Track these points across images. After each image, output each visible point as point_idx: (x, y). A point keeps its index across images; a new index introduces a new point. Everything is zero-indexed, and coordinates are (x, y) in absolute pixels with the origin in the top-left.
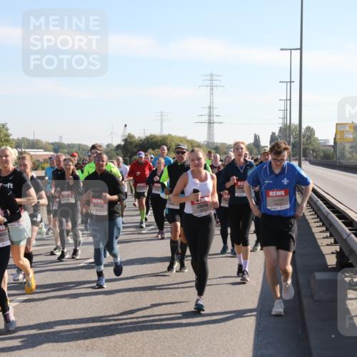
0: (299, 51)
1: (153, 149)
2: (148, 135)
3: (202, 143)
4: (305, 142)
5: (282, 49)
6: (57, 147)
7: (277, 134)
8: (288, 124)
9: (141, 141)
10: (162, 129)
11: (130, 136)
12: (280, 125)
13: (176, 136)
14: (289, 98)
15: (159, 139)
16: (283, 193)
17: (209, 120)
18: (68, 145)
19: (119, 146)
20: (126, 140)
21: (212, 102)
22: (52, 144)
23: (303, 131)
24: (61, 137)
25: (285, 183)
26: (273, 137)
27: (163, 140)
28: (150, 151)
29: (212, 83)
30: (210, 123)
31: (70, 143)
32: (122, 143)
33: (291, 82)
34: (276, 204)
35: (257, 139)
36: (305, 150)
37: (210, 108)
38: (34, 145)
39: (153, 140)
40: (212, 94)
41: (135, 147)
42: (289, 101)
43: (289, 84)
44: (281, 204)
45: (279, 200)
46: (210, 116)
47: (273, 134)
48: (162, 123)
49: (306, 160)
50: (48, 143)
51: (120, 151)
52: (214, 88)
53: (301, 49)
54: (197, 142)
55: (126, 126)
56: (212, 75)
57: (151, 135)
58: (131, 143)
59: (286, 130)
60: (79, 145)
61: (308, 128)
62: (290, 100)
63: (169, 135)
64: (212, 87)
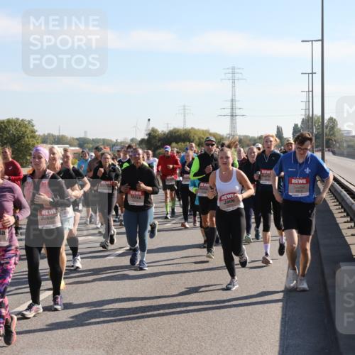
0: (320, 42)
1: (177, 143)
2: (172, 129)
3: (225, 135)
4: (328, 133)
5: (303, 41)
6: (82, 143)
7: (299, 126)
8: (311, 115)
9: (164, 134)
10: (184, 122)
11: (154, 130)
12: (303, 117)
13: (199, 130)
14: (311, 89)
15: (183, 132)
16: (304, 181)
17: (232, 113)
18: (93, 140)
19: (142, 141)
20: (149, 134)
21: (234, 95)
22: (77, 139)
23: (325, 122)
24: (86, 132)
25: (307, 172)
26: (296, 129)
27: (186, 133)
28: (174, 144)
29: (234, 76)
30: (233, 116)
31: (94, 138)
32: (146, 137)
33: (312, 73)
34: (298, 191)
35: (279, 134)
36: (328, 141)
37: (232, 100)
38: (59, 140)
39: (177, 134)
40: (233, 87)
41: (159, 141)
42: (311, 93)
43: (311, 75)
44: (302, 192)
45: (301, 187)
46: (232, 108)
47: (296, 125)
48: (185, 116)
49: (329, 150)
50: (73, 139)
51: (144, 146)
52: (236, 81)
53: (322, 40)
54: (219, 135)
55: (149, 120)
56: (233, 68)
57: (175, 129)
58: (154, 137)
59: (308, 121)
60: (104, 140)
61: (331, 119)
62: (312, 91)
63: (192, 128)
64: (234, 80)
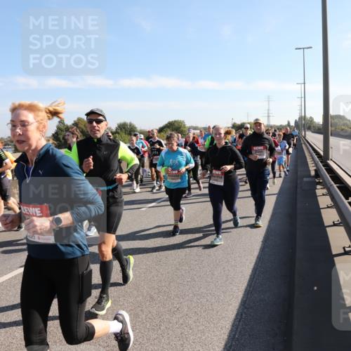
4: (310, 123)
6: (205, 129)
9: (239, 125)
11: (235, 123)
21: (269, 107)
26: (296, 122)
29: (269, 100)
30: (268, 116)
35: (289, 123)
37: (268, 110)
38: (195, 128)
40: (269, 104)
46: (268, 113)
49: (308, 131)
59: (303, 118)
61: (311, 118)
64: (269, 101)
